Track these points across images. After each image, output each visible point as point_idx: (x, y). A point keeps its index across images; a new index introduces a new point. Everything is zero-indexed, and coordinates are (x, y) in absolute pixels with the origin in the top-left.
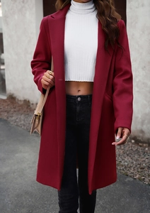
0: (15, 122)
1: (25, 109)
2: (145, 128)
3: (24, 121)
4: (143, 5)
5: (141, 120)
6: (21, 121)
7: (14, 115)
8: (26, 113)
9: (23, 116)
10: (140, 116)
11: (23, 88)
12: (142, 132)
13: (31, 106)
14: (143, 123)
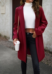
0: (2, 43)
1: (5, 39)
2: (48, 46)
3: (5, 43)
4: (48, 5)
5: (46, 44)
6: (3, 43)
7: (1, 41)
8: (5, 40)
9: (4, 41)
10: (46, 42)
11: (4, 32)
12: (47, 47)
13: (7, 38)
14: (47, 45)
